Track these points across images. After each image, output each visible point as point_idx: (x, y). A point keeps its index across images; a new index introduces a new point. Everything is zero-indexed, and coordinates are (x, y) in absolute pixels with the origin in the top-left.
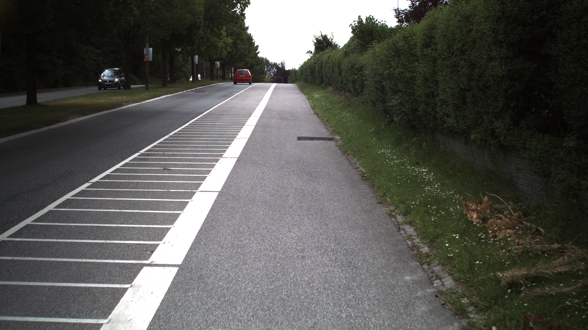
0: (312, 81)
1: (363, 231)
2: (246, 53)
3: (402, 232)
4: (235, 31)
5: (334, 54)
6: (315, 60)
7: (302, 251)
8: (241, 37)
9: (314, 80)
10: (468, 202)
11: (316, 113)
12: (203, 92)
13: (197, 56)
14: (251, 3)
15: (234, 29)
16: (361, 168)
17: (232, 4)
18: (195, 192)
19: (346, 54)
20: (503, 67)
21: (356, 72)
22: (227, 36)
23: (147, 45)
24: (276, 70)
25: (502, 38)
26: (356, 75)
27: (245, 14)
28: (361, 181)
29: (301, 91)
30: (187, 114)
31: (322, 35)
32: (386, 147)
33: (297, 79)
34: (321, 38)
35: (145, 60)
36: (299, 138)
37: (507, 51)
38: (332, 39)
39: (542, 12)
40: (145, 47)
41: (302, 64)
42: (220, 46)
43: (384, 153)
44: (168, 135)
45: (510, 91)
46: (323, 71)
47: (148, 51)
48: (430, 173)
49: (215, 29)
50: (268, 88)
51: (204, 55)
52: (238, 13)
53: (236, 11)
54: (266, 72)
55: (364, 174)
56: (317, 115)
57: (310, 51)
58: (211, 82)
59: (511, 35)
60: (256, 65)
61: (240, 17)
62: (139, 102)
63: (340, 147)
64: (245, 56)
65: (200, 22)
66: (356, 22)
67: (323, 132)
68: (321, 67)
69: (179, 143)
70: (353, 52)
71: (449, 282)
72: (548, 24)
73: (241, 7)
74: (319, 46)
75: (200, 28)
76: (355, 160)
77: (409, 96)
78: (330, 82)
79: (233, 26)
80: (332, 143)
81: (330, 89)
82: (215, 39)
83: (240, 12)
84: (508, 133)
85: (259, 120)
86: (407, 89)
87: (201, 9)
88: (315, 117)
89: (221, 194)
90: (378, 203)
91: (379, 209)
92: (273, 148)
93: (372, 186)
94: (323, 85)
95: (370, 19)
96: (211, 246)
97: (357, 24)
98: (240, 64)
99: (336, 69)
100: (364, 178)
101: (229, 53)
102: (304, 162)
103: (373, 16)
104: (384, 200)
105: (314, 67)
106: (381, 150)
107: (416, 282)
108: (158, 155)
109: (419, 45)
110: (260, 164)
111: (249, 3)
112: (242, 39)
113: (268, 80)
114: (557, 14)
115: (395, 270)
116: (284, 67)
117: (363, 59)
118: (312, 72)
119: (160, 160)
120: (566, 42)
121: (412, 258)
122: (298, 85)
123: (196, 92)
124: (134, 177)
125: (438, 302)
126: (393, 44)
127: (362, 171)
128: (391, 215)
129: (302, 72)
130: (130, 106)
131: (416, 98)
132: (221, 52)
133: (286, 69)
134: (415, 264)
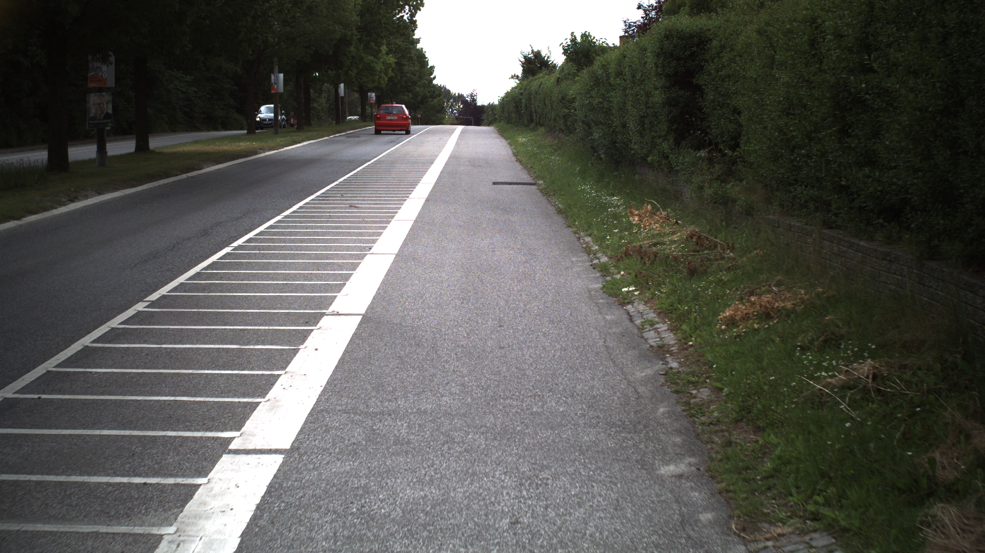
0: (518, 120)
1: (547, 240)
2: (415, 78)
3: (581, 241)
4: (399, 46)
6: (521, 89)
7: (493, 248)
8: (409, 55)
9: (520, 119)
10: (634, 210)
12: (358, 137)
13: (342, 85)
14: (425, 5)
15: (398, 42)
16: (559, 205)
17: (397, 7)
19: (558, 81)
20: (663, 95)
21: (568, 104)
22: (387, 54)
23: (276, 69)
24: (461, 106)
25: (661, 71)
26: (567, 109)
27: (416, 21)
28: (556, 214)
31: (533, 51)
32: (588, 184)
33: (495, 119)
34: (532, 55)
35: (273, 92)
36: (494, 183)
37: (665, 81)
38: (548, 57)
39: (693, 49)
40: (273, 73)
41: (503, 95)
42: (379, 69)
45: (670, 116)
46: (533, 106)
47: (277, 78)
48: (621, 200)
49: (372, 44)
50: (452, 132)
51: (353, 82)
52: (405, 20)
53: (403, 16)
54: (445, 109)
55: (561, 209)
56: (520, 162)
57: (515, 76)
58: (363, 124)
59: (668, 68)
60: (431, 97)
61: (408, 26)
63: (541, 191)
64: (414, 83)
65: (352, 35)
66: (568, 41)
67: (525, 177)
68: (530, 99)
69: (355, 188)
70: (567, 79)
71: (604, 259)
72: (697, 58)
73: (410, 11)
74: (528, 68)
75: (351, 44)
76: (554, 199)
77: (609, 127)
78: (541, 122)
79: (398, 38)
80: (534, 187)
81: (542, 130)
82: (370, 57)
83: (409, 18)
84: (672, 152)
86: (606, 121)
87: (355, 18)
88: (517, 164)
89: (416, 221)
90: (567, 227)
91: (567, 230)
94: (532, 126)
97: (570, 43)
98: (405, 96)
99: (547, 102)
101: (390, 79)
102: (499, 201)
103: (589, 33)
104: (573, 225)
105: (520, 100)
106: (582, 186)
107: (579, 261)
108: (337, 197)
109: (613, 74)
110: (451, 203)
111: (422, 5)
112: (409, 57)
113: (450, 122)
114: (705, 50)
115: (565, 256)
116: (476, 100)
117: (573, 89)
118: (517, 108)
119: (341, 200)
120: (710, 74)
121: (583, 252)
122: (497, 127)
123: (348, 137)
124: (324, 212)
125: (592, 267)
126: (593, 72)
127: (559, 207)
128: (575, 233)
129: (503, 108)
130: (267, 153)
131: (614, 129)
132: (380, 78)
133: (479, 103)
134: (583, 254)
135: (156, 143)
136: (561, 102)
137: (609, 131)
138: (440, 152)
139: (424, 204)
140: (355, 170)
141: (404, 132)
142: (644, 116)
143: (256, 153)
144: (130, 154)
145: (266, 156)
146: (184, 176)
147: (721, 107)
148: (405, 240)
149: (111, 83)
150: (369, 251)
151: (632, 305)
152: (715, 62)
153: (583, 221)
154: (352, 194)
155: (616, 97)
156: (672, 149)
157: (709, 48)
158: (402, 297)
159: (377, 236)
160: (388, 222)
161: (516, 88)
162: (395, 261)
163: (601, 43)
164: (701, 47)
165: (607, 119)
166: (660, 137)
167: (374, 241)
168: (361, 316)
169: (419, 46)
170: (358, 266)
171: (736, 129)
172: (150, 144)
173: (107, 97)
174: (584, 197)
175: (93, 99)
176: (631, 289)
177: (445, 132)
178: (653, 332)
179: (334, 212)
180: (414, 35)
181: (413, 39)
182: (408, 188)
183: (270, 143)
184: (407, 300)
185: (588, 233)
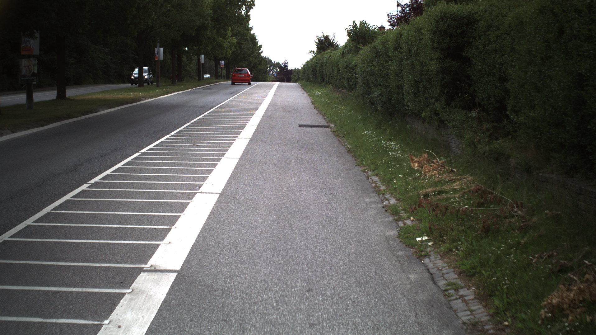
0: (314, 80)
1: (343, 179)
2: (249, 52)
3: (370, 180)
4: (240, 32)
5: (333, 54)
6: (316, 60)
7: (300, 187)
8: (245, 37)
9: (315, 79)
10: (413, 157)
11: (315, 107)
12: (211, 89)
13: (203, 56)
14: (255, 5)
15: (239, 29)
16: (348, 146)
17: (238, 6)
18: (221, 159)
19: (343, 54)
20: (438, 65)
21: (351, 70)
22: (232, 36)
23: (158, 45)
24: (278, 70)
25: (437, 46)
26: (350, 73)
27: (250, 15)
28: (347, 154)
29: (303, 89)
30: (201, 107)
31: (323, 35)
32: (369, 130)
33: (299, 79)
34: (323, 38)
35: (156, 59)
36: (300, 126)
37: (440, 54)
38: (333, 40)
39: (463, 28)
40: (156, 47)
41: (304, 63)
42: (226, 46)
43: (367, 133)
44: (189, 122)
45: (443, 82)
46: (324, 70)
47: (159, 51)
48: (397, 145)
49: (221, 30)
50: (271, 87)
51: (210, 54)
52: (243, 15)
53: (242, 12)
54: (268, 71)
55: (350, 149)
56: (317, 109)
57: (312, 51)
58: (216, 80)
59: (442, 43)
60: (259, 64)
61: (245, 19)
62: (155, 98)
63: (333, 132)
64: (249, 55)
65: (208, 24)
66: (351, 27)
67: (321, 121)
68: (322, 66)
69: (200, 129)
70: (349, 53)
71: (393, 201)
72: (467, 36)
73: (246, 9)
74: (321, 46)
75: (207, 29)
76: (344, 141)
77: (386, 88)
78: (330, 81)
79: (238, 27)
80: (328, 130)
81: (330, 86)
82: (220, 38)
83: (245, 13)
84: (443, 110)
85: (265, 112)
86: (384, 83)
87: (210, 11)
88: (315, 110)
89: (241, 159)
90: (357, 166)
91: (357, 169)
92: (279, 132)
93: (355, 156)
94: (323, 84)
95: (363, 24)
96: (238, 185)
97: (352, 28)
98: (243, 63)
99: (335, 68)
100: (349, 151)
101: (234, 53)
102: (303, 141)
103: (366, 21)
104: (361, 164)
105: (316, 66)
106: (365, 131)
107: (372, 202)
108: (186, 136)
109: (392, 49)
110: (268, 143)
111: (254, 5)
112: (246, 39)
113: (271, 79)
114: (473, 29)
115: (360, 197)
116: (287, 66)
117: (356, 59)
118: (314, 71)
119: (188, 139)
120: (477, 48)
121: (373, 192)
122: (300, 83)
123: (204, 89)
124: (172, 150)
125: (384, 210)
126: (374, 47)
127: (348, 147)
128: (364, 172)
129: (305, 72)
130: (147, 101)
131: (390, 90)
132: (227, 51)
133: (289, 68)
134: (374, 194)
135: (70, 93)
136: (346, 68)
137: (386, 91)
138: (263, 101)
139: (249, 143)
140: (203, 114)
141: (248, 84)
142: (418, 81)
143: (140, 100)
144: (53, 100)
145: (146, 102)
146: (83, 117)
147: (488, 76)
148: (230, 178)
149: (37, 52)
150: (199, 189)
151: (429, 258)
152: (482, 38)
153: (369, 162)
154: (197, 134)
155: (393, 66)
156: (443, 108)
157: (476, 28)
158: (218, 247)
159: (207, 174)
160: (219, 160)
161: (313, 58)
162: (219, 202)
163: (373, 28)
164: (469, 26)
165: (385, 82)
166: (432, 98)
167: (204, 179)
168: (175, 274)
169: (252, 32)
170: (186, 207)
171: (502, 94)
172: (66, 94)
173: (34, 61)
174: (367, 140)
175: (24, 63)
176: (424, 239)
177: (267, 86)
178: (460, 301)
179: (180, 150)
180: (249, 25)
181: (248, 27)
182: (238, 129)
183: (151, 94)
184: (222, 250)
185: (376, 172)
